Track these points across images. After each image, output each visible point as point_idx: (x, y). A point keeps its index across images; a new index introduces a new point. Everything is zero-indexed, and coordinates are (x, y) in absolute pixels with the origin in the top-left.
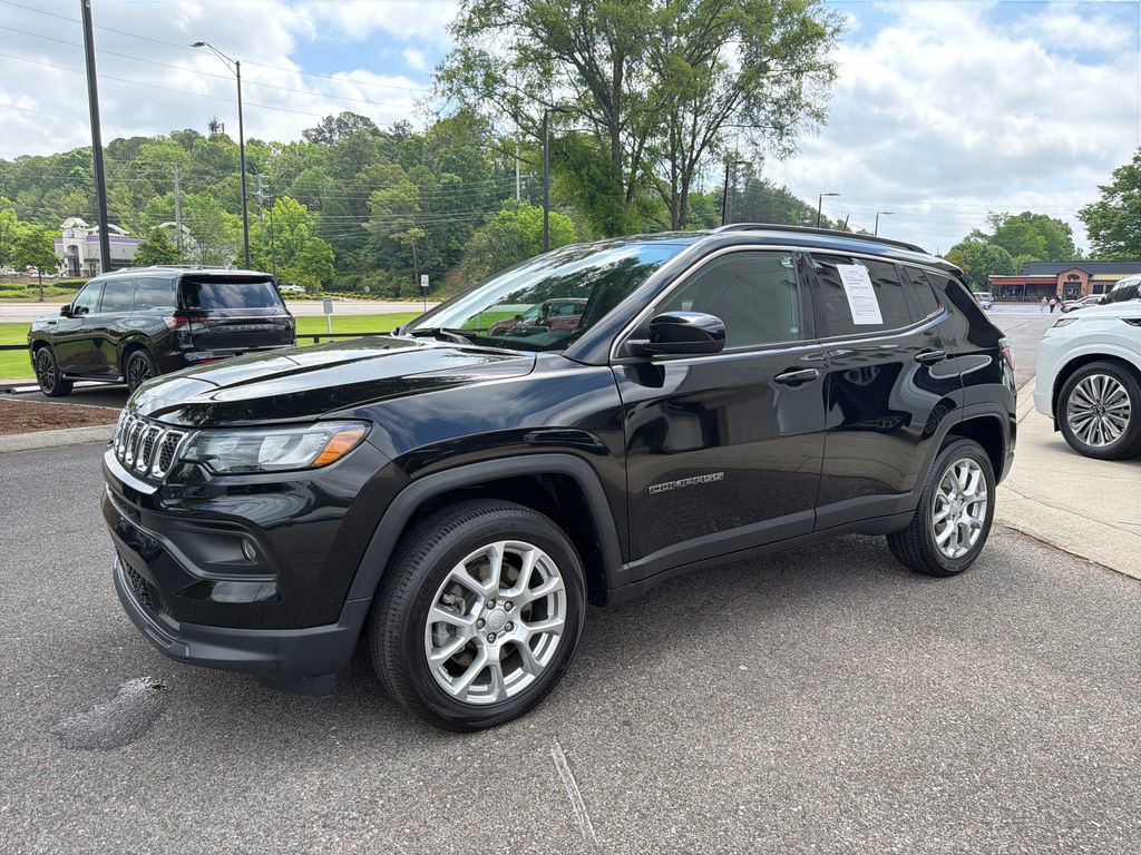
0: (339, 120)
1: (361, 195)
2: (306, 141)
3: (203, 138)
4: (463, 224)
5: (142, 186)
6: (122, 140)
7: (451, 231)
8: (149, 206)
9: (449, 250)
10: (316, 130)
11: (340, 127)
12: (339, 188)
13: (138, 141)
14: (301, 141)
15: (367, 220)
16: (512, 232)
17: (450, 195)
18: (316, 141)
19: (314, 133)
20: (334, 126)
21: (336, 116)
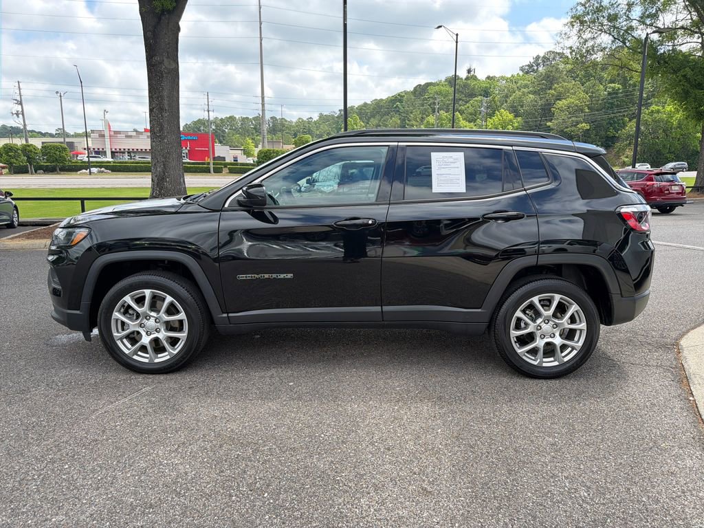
0: (544, 57)
1: (550, 104)
2: (521, 73)
3: (461, 79)
4: (620, 118)
5: (426, 110)
6: (420, 85)
7: (611, 124)
8: (425, 121)
9: (608, 138)
10: (528, 66)
11: (544, 62)
12: (536, 101)
13: (428, 85)
14: (518, 74)
15: (550, 121)
16: (658, 121)
17: (612, 98)
18: (527, 73)
19: (527, 68)
20: (540, 61)
21: (542, 55)
